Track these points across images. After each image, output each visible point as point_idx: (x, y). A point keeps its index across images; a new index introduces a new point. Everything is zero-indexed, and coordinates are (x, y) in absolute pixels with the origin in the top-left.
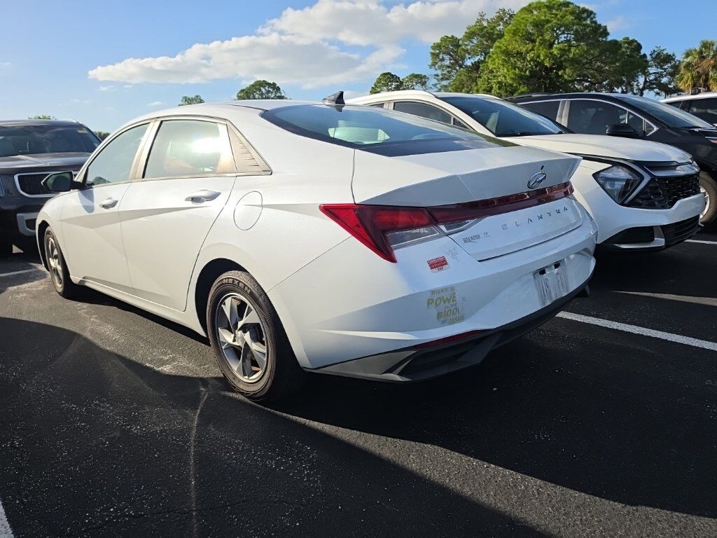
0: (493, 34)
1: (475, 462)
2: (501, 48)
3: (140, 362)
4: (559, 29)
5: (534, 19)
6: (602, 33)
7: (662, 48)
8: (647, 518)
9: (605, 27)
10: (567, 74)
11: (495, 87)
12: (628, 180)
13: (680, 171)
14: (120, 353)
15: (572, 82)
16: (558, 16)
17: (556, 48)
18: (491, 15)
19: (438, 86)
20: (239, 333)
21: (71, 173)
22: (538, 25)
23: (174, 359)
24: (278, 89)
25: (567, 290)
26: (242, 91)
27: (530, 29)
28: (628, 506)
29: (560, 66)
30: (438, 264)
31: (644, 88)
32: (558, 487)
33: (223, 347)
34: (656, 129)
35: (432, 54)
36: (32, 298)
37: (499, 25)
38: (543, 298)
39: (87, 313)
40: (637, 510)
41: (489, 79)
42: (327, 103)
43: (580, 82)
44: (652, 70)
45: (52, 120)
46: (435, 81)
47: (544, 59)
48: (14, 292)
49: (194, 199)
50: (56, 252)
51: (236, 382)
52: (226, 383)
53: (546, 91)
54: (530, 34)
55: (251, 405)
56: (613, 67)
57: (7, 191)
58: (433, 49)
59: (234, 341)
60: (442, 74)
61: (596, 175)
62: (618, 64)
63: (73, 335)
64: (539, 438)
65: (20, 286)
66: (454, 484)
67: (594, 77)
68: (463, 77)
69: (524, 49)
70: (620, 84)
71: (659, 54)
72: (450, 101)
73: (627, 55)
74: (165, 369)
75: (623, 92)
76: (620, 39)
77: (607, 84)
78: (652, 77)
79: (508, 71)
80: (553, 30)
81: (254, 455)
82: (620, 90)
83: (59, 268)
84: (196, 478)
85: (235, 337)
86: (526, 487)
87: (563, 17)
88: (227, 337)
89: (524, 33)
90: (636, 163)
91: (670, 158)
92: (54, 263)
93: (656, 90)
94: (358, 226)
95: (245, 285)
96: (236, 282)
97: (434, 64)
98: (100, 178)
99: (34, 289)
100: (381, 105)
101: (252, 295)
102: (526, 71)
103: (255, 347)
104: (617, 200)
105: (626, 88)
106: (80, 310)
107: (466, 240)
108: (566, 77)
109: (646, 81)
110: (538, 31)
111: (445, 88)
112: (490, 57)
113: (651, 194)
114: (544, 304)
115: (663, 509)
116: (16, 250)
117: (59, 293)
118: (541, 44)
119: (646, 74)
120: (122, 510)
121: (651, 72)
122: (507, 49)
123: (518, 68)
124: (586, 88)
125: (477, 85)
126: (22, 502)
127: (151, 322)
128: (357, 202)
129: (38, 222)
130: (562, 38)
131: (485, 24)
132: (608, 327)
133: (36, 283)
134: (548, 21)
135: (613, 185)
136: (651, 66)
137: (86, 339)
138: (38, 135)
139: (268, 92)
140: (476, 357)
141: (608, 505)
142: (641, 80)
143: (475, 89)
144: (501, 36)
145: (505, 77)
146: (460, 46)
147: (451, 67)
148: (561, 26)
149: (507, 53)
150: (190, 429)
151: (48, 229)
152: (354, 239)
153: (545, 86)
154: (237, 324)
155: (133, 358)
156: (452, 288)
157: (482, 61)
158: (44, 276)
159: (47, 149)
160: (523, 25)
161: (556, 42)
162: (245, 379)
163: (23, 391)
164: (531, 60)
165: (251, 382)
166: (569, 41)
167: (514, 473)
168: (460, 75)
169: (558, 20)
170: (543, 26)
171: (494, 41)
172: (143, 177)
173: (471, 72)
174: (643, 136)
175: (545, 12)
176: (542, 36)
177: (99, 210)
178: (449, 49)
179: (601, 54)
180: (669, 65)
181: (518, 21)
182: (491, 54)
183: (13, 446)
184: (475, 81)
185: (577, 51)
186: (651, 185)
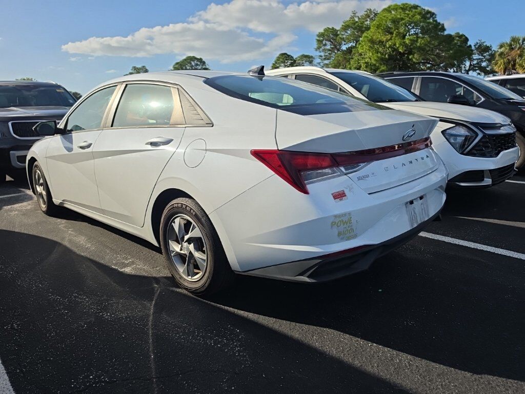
0: (362, 27)
1: (362, 342)
2: (368, 37)
3: (107, 265)
4: (410, 25)
5: (393, 17)
6: (440, 29)
7: (482, 41)
8: (489, 383)
9: (443, 24)
10: (415, 58)
11: (363, 66)
12: (466, 136)
13: (503, 131)
14: (92, 258)
15: (419, 63)
16: (410, 16)
17: (408, 39)
18: (361, 13)
19: (322, 64)
20: (185, 244)
21: (55, 122)
22: (395, 21)
23: (133, 263)
24: (204, 63)
25: (428, 216)
26: (177, 63)
27: (389, 24)
28: (475, 375)
29: (410, 53)
30: (339, 196)
31: (469, 70)
32: (423, 360)
33: (172, 255)
34: (483, 99)
35: (318, 40)
36: (22, 215)
37: (367, 21)
38: (411, 221)
39: (65, 227)
40: (481, 378)
41: (358, 60)
42: (251, 74)
43: (424, 64)
44: (475, 57)
45: (34, 81)
46: (319, 61)
47: (399, 47)
48: (9, 210)
49: (152, 144)
50: (41, 181)
51: (182, 281)
52: (173, 281)
53: (400, 70)
54: (389, 27)
55: (192, 298)
56: (448, 54)
57: (3, 134)
58: (319, 37)
59: (181, 250)
60: (325, 56)
61: (443, 132)
62: (451, 52)
63: (55, 244)
64: (407, 324)
65: (12, 206)
66: (348, 359)
67: (434, 60)
68: (340, 58)
69: (385, 39)
70: (452, 66)
71: (480, 45)
72: (338, 75)
73: (458, 45)
74: (127, 270)
75: (454, 72)
76: (453, 33)
77: (443, 66)
78: (475, 62)
79: (373, 54)
80: (406, 26)
81: (198, 336)
82: (452, 70)
83: (44, 193)
84: (154, 353)
85: (182, 246)
86: (400, 360)
87: (413, 16)
88: (175, 247)
89: (385, 27)
90: (473, 124)
91: (495, 120)
92: (39, 189)
93: (478, 71)
94: (280, 166)
95: (191, 209)
96: (184, 206)
97: (319, 48)
98: (77, 126)
99: (24, 208)
100: (286, 76)
101: (196, 216)
102: (385, 55)
103: (197, 255)
104: (458, 150)
105: (457, 70)
106: (60, 225)
107: (359, 179)
108: (414, 60)
109: (471, 65)
110: (395, 26)
111: (327, 66)
112: (360, 44)
113: (483, 146)
114: (412, 226)
115: (500, 377)
116: (8, 178)
117: (43, 211)
118: (397, 36)
119: (471, 60)
120: (99, 377)
121: (475, 58)
122: (372, 38)
123: (380, 52)
124: (429, 68)
125: (350, 64)
126: (21, 371)
128: (279, 149)
129: (28, 158)
130: (412, 32)
131: (357, 19)
132: (452, 242)
133: (25, 204)
134: (402, 19)
135: (455, 139)
136: (475, 54)
137: (65, 247)
138: (26, 93)
139: (197, 65)
140: (364, 265)
141: (461, 374)
142: (468, 64)
143: (349, 67)
144: (368, 28)
145: (371, 59)
146: (338, 35)
147: (332, 50)
148: (412, 23)
149: (372, 41)
150: (148, 316)
151: (36, 163)
152: (276, 175)
153: (399, 66)
154: (183, 238)
155: (102, 262)
156: (349, 214)
157: (354, 47)
158: (30, 198)
159: (33, 103)
160: (384, 22)
161: (407, 35)
162: (189, 279)
163: (19, 286)
164: (389, 47)
165: (194, 280)
166: (417, 34)
167: (391, 350)
168: (338, 57)
169: (410, 18)
170: (398, 22)
171: (363, 32)
172: (112, 126)
173: (346, 54)
174: (474, 105)
175: (400, 12)
176: (398, 29)
177: (76, 150)
178: (330, 37)
179: (439, 45)
180: (487, 53)
181: (381, 18)
182: (360, 42)
183: (12, 327)
184: (348, 61)
185: (423, 41)
186: (483, 140)
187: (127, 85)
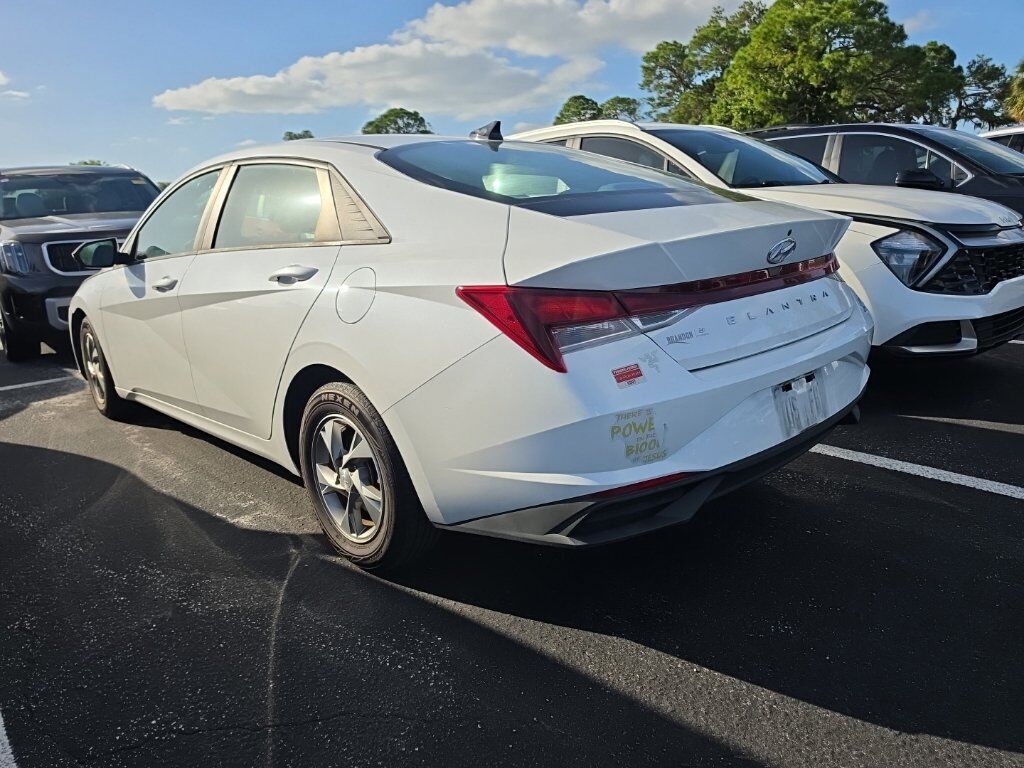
0: (734, 38)
1: (680, 664)
2: (746, 59)
3: (207, 510)
4: (832, 30)
5: (796, 17)
6: (896, 36)
7: (985, 58)
8: (932, 752)
9: (902, 26)
10: (843, 97)
11: (737, 116)
12: (923, 251)
13: (1004, 239)
14: (181, 497)
15: (851, 108)
16: (832, 12)
17: (828, 58)
18: (732, 11)
19: (654, 115)
20: (344, 472)
21: (114, 241)
22: (802, 25)
23: (256, 507)
24: (422, 121)
25: (825, 414)
26: (370, 124)
27: (789, 30)
28: (904, 734)
29: (834, 86)
30: (628, 375)
31: (958, 117)
32: (801, 703)
33: (323, 492)
34: (970, 176)
35: (646, 69)
36: (63, 418)
37: (744, 25)
38: (786, 424)
39: (138, 440)
40: (917, 740)
41: (727, 104)
42: (477, 139)
43: (862, 108)
44: (970, 90)
45: (104, 166)
46: (648, 108)
47: (809, 76)
48: (40, 408)
49: (280, 279)
50: (95, 354)
51: (340, 542)
52: (326, 542)
53: (812, 121)
54: (789, 38)
55: (360, 575)
56: (912, 86)
57: (33, 267)
58: (647, 61)
59: (338, 482)
60: (660, 98)
61: (875, 245)
62: (919, 82)
63: (116, 471)
64: (777, 630)
65: (47, 401)
66: (648, 696)
67: (882, 100)
68: (689, 102)
69: (780, 61)
70: (921, 110)
71: (981, 66)
72: (663, 135)
73: (933, 69)
74: (243, 521)
75: (926, 123)
76: (923, 44)
77: (902, 112)
78: (970, 101)
79: (756, 92)
80: (823, 32)
81: (360, 647)
82: (921, 120)
83: (101, 376)
84: (275, 679)
85: (338, 477)
86: (754, 702)
87: (838, 12)
88: (327, 477)
89: (780, 37)
90: (937, 226)
91: (989, 219)
92: (93, 369)
93: (976, 120)
94: (510, 318)
95: (352, 404)
96: (339, 399)
97: (647, 83)
98: (155, 248)
99: (67, 405)
100: (562, 142)
101: (361, 417)
102: (782, 93)
103: (367, 492)
104: (906, 281)
105: (931, 118)
106: (129, 435)
107: (670, 340)
108: (840, 101)
109: (960, 107)
110: (800, 34)
111: (664, 118)
112: (729, 72)
113: (958, 272)
114: (788, 434)
115: (957, 739)
116: (45, 349)
117: (101, 411)
118: (804, 54)
119: (961, 96)
120: (168, 723)
121: (969, 93)
122: (755, 60)
123: (771, 88)
124: (871, 117)
125: (710, 112)
126: (28, 708)
127: (227, 454)
128: (509, 284)
129: (72, 311)
130: (837, 44)
131: (723, 24)
132: (888, 467)
133: (70, 396)
134: (816, 19)
135: (900, 259)
136: (970, 85)
137: (134, 477)
138: (80, 189)
139: (408, 125)
140: (684, 512)
141: (874, 731)
142: (954, 104)
143: (708, 118)
144: (746, 41)
145: (752, 102)
146: (687, 56)
147: (673, 87)
148: (836, 26)
149: (755, 67)
150: (272, 607)
151: (84, 320)
152: (504, 335)
153: (810, 114)
154: (341, 458)
155: (199, 505)
156: (649, 411)
157: (718, 78)
158: (82, 387)
159: (91, 206)
160: (778, 27)
161: (828, 50)
162: (353, 537)
163: (43, 550)
164: (790, 77)
165: (360, 542)
166: (846, 48)
167: (737, 681)
168: (686, 99)
169: (831, 17)
170: (808, 26)
171: (735, 49)
172: (213, 246)
173: (701, 94)
174: (951, 188)
175: (812, 6)
176: (806, 41)
177: (151, 294)
178: (671, 60)
179: (894, 67)
180: (996, 82)
181: (771, 19)
182: (731, 68)
183: (22, 628)
184: (707, 107)
185: (859, 63)
186: (958, 259)
187: (239, 167)
